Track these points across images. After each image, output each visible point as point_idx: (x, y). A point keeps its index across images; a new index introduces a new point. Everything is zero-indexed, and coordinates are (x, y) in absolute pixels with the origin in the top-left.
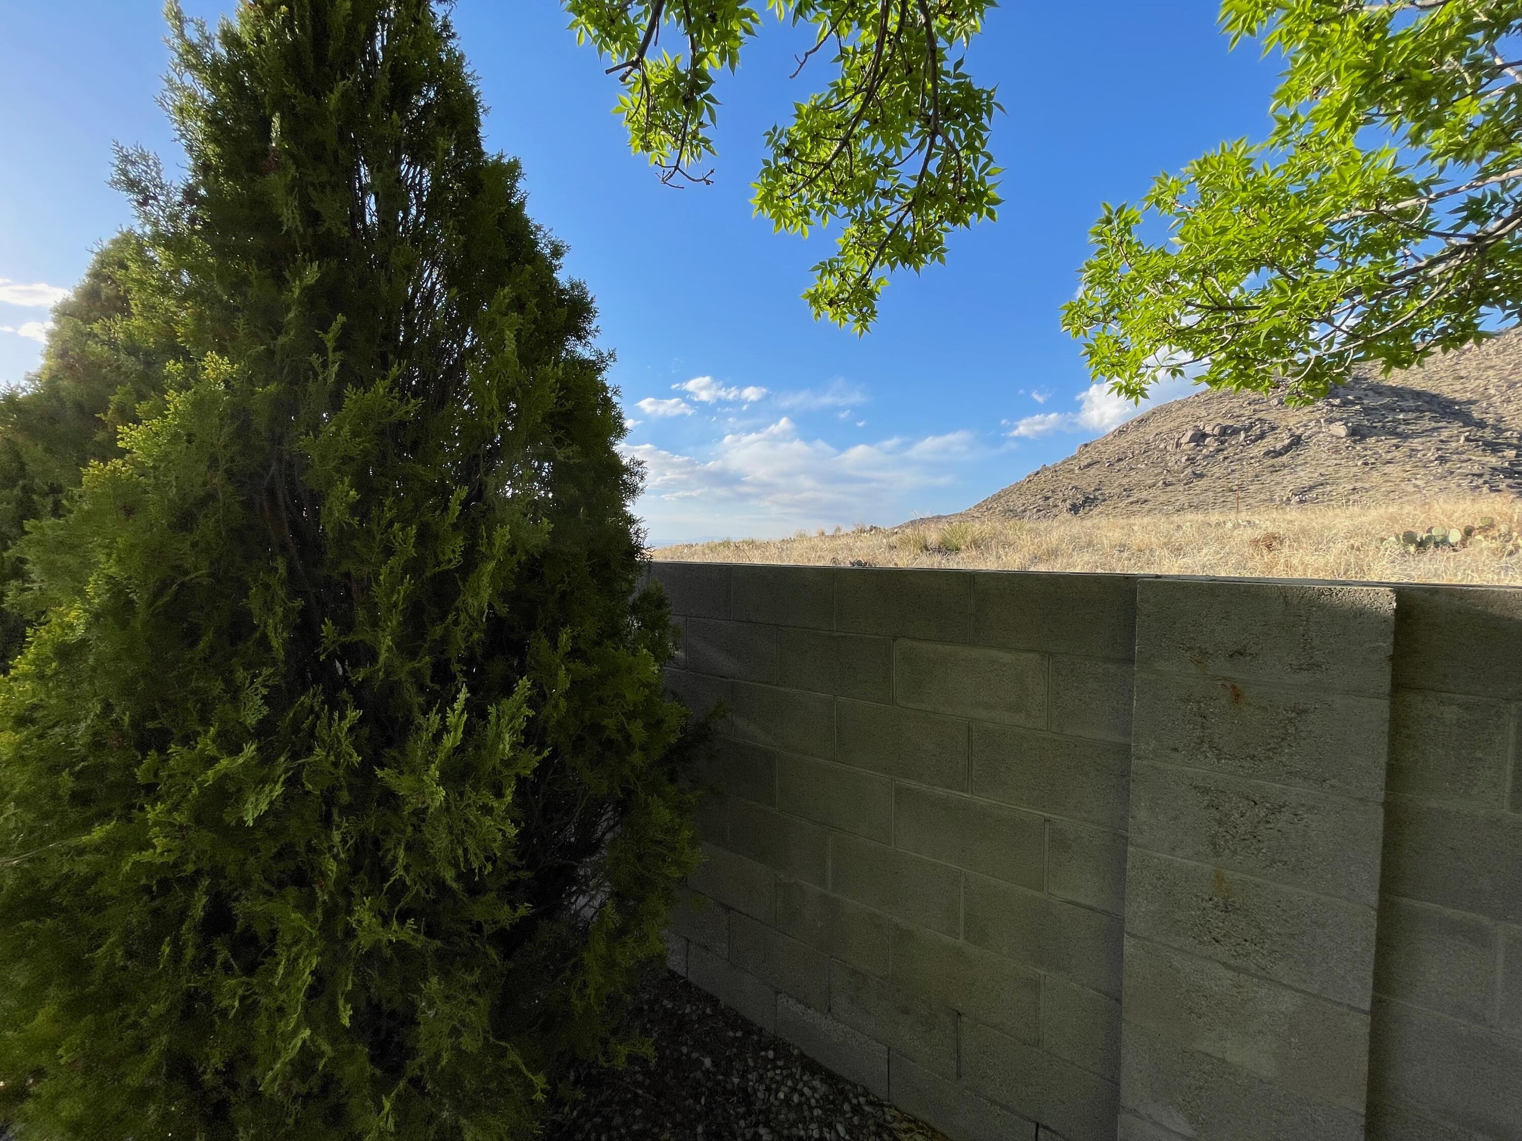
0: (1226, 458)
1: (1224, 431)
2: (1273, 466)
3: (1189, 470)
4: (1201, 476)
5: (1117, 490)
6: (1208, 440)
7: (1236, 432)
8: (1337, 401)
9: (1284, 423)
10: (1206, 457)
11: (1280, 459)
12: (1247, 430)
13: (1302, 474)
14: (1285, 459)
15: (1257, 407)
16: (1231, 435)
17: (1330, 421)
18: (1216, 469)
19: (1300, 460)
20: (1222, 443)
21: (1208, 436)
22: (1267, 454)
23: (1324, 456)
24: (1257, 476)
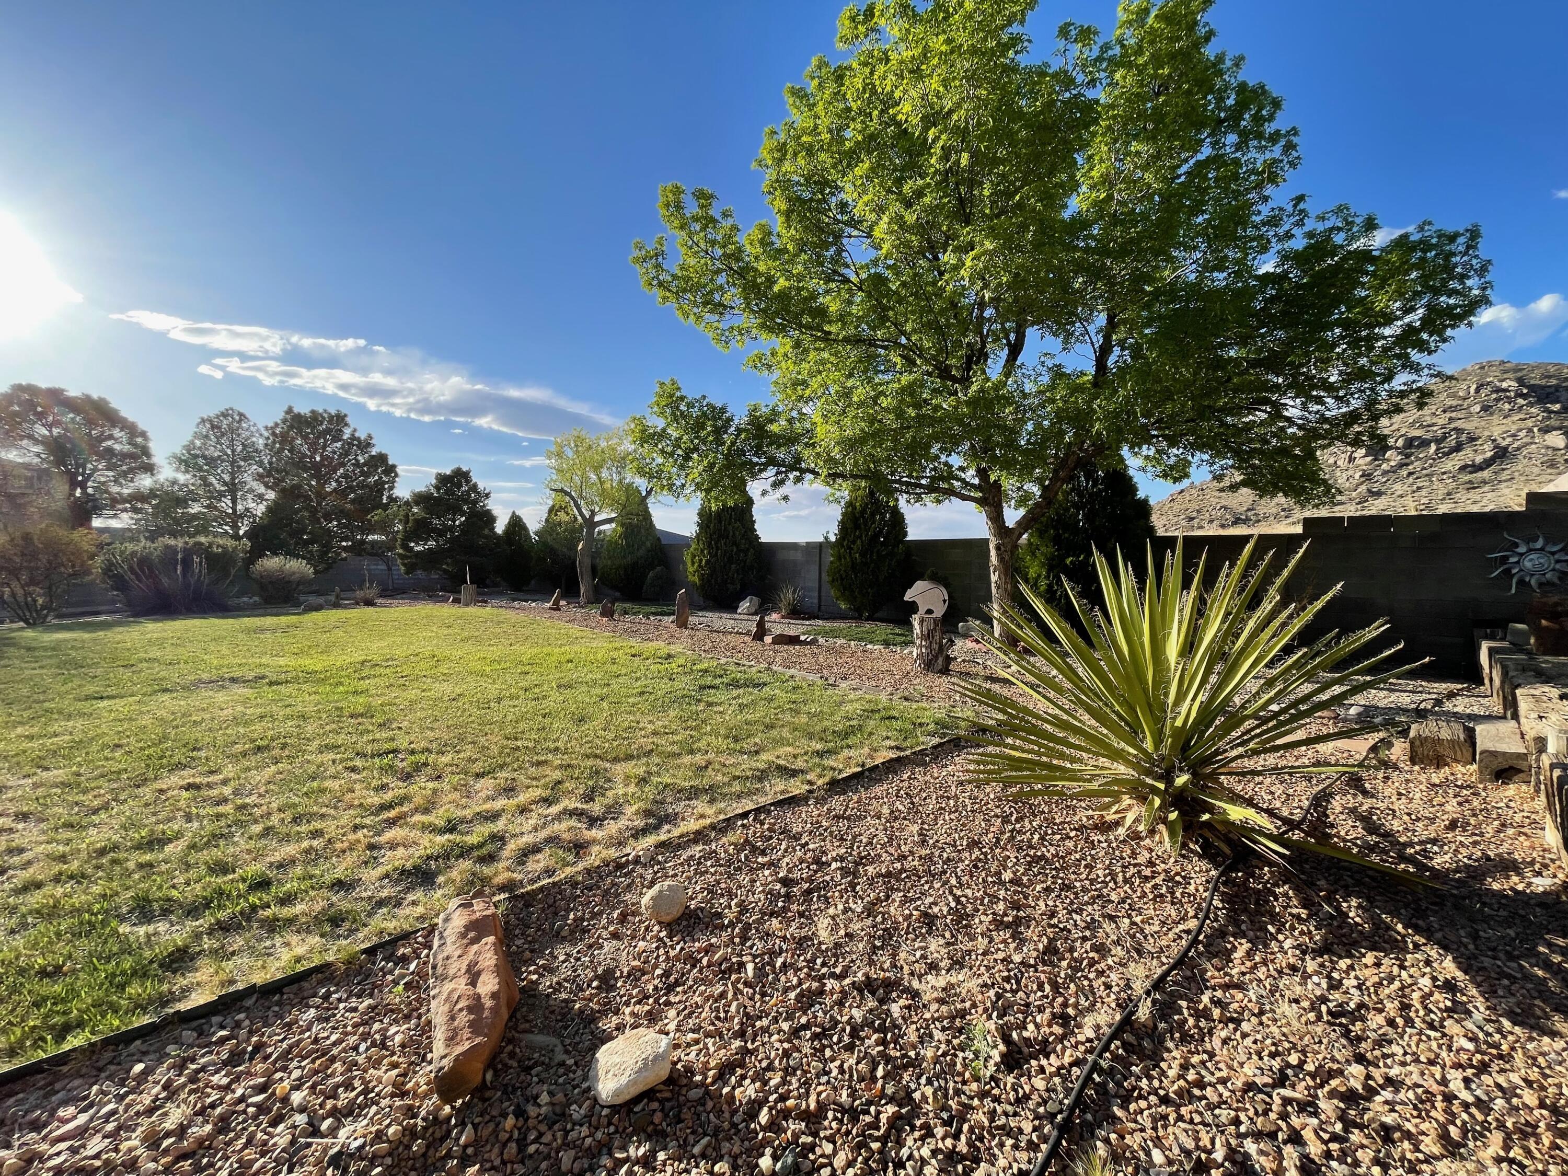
0: (1410, 474)
1: (1410, 443)
2: (1470, 482)
3: (1363, 488)
4: (1379, 494)
5: (1274, 511)
6: (1388, 454)
7: (1425, 443)
8: (1557, 407)
9: (1486, 433)
10: (1385, 473)
11: (1479, 474)
12: (1439, 441)
13: (1506, 491)
14: (1486, 474)
15: (1454, 415)
16: (1418, 447)
17: (1546, 430)
18: (1397, 486)
19: (1505, 475)
20: (1407, 456)
21: (1391, 448)
22: (1463, 468)
23: (1536, 470)
24: (1449, 494)
